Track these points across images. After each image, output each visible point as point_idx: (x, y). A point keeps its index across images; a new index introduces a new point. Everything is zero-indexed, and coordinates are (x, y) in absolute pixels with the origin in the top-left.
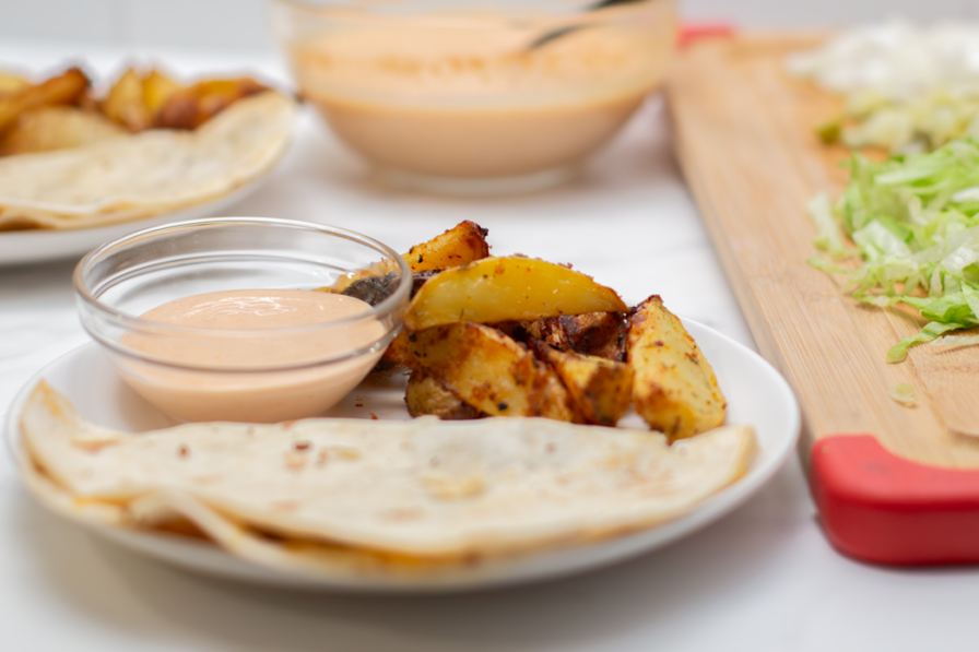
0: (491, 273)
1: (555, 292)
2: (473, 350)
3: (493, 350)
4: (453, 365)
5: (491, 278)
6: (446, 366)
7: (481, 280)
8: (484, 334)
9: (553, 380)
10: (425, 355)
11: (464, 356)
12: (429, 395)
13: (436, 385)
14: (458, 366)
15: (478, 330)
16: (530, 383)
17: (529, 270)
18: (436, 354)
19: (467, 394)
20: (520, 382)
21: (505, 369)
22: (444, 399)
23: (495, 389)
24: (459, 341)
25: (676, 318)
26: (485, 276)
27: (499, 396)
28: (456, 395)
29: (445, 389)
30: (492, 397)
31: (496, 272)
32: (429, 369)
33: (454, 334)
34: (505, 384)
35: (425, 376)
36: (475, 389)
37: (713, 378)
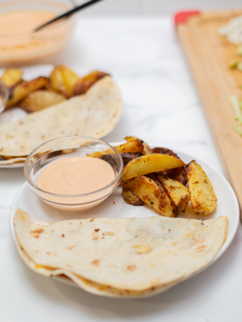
0: (146, 160)
1: (165, 163)
2: (142, 184)
3: (148, 186)
4: (136, 188)
5: (146, 162)
6: (134, 188)
7: (143, 163)
8: (145, 180)
9: (167, 197)
10: (128, 184)
11: (139, 186)
12: (130, 197)
13: (132, 194)
14: (138, 188)
15: (143, 179)
16: (160, 197)
17: (157, 158)
18: (131, 184)
19: (141, 197)
20: (157, 196)
21: (152, 192)
22: (134, 198)
23: (149, 197)
24: (138, 181)
25: (200, 166)
26: (145, 161)
27: (151, 199)
28: (137, 197)
29: (134, 195)
30: (149, 200)
31: (148, 160)
32: (129, 188)
33: (136, 179)
34: (152, 196)
35: (128, 190)
36: (143, 197)
37: (212, 188)
